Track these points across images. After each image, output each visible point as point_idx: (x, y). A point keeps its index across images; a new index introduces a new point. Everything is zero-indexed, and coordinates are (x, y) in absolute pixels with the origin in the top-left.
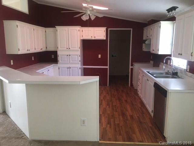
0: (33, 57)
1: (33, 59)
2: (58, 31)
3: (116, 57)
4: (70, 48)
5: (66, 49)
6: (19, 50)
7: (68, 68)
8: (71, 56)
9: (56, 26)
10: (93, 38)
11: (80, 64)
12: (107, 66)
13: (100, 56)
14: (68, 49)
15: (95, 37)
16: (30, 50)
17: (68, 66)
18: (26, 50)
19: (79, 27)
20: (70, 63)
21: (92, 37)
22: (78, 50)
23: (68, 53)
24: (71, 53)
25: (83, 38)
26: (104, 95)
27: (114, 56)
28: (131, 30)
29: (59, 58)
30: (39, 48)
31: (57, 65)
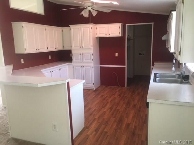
0: (50, 56)
1: (50, 58)
2: (72, 29)
3: (143, 55)
4: (84, 47)
5: (79, 47)
6: (25, 50)
7: (81, 67)
8: (84, 55)
9: (69, 25)
10: (108, 36)
11: (93, 63)
12: (125, 65)
13: (117, 55)
14: (81, 48)
15: (109, 34)
16: (40, 49)
17: (82, 65)
18: (35, 49)
19: (91, 25)
20: (83, 61)
21: (106, 34)
22: (91, 49)
23: (81, 52)
24: (84, 52)
25: (98, 36)
26: (115, 97)
27: (142, 55)
28: (152, 24)
29: (74, 57)
30: (54, 48)
31: (71, 63)
